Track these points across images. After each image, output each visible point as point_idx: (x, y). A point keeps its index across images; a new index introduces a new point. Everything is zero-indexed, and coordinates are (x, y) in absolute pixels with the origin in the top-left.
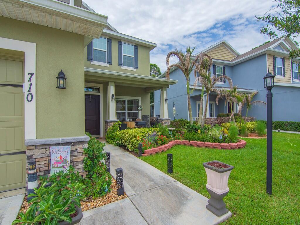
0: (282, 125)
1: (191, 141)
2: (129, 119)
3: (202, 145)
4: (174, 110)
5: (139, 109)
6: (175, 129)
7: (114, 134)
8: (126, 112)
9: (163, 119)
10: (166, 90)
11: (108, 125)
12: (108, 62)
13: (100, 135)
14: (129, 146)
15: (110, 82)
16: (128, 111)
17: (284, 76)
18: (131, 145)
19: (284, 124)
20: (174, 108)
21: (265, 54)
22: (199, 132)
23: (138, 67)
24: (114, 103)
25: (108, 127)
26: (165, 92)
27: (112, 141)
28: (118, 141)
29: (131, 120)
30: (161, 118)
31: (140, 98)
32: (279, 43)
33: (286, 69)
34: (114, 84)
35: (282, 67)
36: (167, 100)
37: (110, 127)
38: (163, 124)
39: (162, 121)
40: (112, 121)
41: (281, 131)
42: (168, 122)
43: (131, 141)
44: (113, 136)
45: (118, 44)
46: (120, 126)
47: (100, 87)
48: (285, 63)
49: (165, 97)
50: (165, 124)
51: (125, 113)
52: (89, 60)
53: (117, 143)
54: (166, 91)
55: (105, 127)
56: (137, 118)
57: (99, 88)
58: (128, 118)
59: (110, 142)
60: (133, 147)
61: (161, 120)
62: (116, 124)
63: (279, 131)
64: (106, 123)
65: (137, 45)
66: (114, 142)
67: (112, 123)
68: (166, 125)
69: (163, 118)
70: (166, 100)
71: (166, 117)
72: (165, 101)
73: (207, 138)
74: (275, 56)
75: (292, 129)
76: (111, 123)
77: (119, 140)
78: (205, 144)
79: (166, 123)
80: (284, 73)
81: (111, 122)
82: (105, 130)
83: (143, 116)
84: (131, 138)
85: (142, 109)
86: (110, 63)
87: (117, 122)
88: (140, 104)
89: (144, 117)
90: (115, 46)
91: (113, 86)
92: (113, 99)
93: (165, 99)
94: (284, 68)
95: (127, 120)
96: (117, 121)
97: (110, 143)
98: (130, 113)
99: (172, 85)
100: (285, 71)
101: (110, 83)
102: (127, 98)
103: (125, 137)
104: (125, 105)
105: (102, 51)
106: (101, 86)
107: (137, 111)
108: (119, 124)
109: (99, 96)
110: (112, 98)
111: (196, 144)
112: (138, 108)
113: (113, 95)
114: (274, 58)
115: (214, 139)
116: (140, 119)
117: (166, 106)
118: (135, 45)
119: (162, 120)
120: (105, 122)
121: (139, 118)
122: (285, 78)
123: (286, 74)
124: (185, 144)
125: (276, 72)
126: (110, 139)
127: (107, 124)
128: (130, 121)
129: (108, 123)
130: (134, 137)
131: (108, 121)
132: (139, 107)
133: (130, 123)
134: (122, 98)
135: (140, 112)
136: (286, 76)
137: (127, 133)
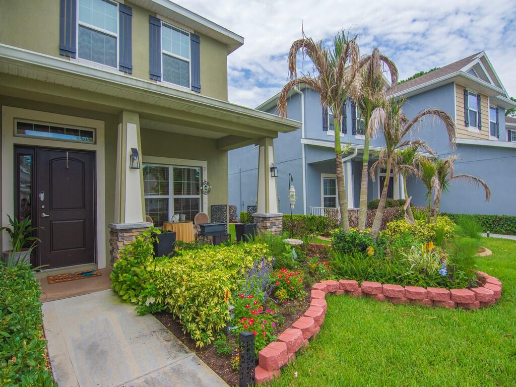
0: (487, 222)
1: (366, 284)
2: (177, 217)
3: (400, 295)
4: (291, 194)
5: (202, 190)
6: (302, 242)
7: (137, 270)
8: (171, 197)
9: (268, 215)
10: (272, 145)
11: (117, 240)
12: (120, 66)
13: (96, 262)
14: (193, 326)
15: (124, 112)
16: (175, 194)
17: (480, 128)
18: (202, 326)
19: (491, 221)
20: (293, 189)
21: (452, 83)
22: (371, 251)
23: (200, 89)
24: (138, 174)
25: (120, 244)
26: (270, 149)
27: (131, 293)
28: (151, 300)
29: (184, 217)
30: (261, 212)
31: (204, 164)
32: (473, 66)
33: (482, 116)
34: (136, 118)
35: (477, 111)
36: (276, 170)
37: (124, 245)
38: (266, 228)
39: (262, 221)
40: (131, 227)
41: (491, 235)
42: (277, 223)
43: (204, 311)
44: (135, 278)
45: (150, 23)
46: (156, 241)
47: (95, 129)
48: (482, 104)
49: (271, 161)
50: (271, 227)
51: (167, 199)
52: (64, 53)
53: (147, 304)
54: (272, 147)
55: (111, 244)
56: (198, 212)
57: (93, 131)
58: (175, 213)
59: (125, 297)
60: (209, 333)
61: (261, 219)
62: (145, 234)
63: (488, 235)
64: (114, 233)
65: (197, 34)
66: (136, 296)
67: (131, 234)
68: (273, 230)
69: (266, 212)
70: (272, 169)
71: (274, 210)
72: (271, 171)
73: (406, 274)
74: (467, 89)
75: (508, 230)
76: (128, 234)
77: (156, 296)
78: (409, 292)
79: (273, 224)
80: (480, 122)
81: (129, 230)
82: (109, 252)
83: (212, 206)
84: (202, 300)
85: (209, 191)
86: (127, 68)
87: (147, 229)
88: (205, 178)
89: (217, 210)
90: (140, 27)
91: (135, 125)
92: (135, 162)
93: (270, 165)
94: (480, 114)
95: (173, 217)
96: (147, 226)
97: (125, 301)
98: (181, 199)
99: (285, 132)
100: (482, 119)
101: (125, 116)
102: (172, 163)
103: (178, 290)
104: (168, 179)
105: (105, 34)
106: (99, 126)
107: (198, 194)
108: (154, 235)
109: (93, 154)
110: (132, 160)
111: (382, 293)
112: (201, 188)
113: (134, 151)
114: (466, 94)
115: (425, 276)
116: (204, 215)
117: (272, 184)
118: (193, 33)
119: (265, 218)
120: (110, 230)
121: (202, 211)
122: (482, 132)
123: (482, 124)
124: (347, 292)
125: (468, 120)
126: (124, 286)
127: (117, 236)
128: (180, 220)
129: (120, 234)
130: (215, 294)
131: (119, 226)
132: (202, 186)
133: (182, 226)
134: (158, 161)
135: (205, 197)
136: (482, 128)
137: (185, 277)
